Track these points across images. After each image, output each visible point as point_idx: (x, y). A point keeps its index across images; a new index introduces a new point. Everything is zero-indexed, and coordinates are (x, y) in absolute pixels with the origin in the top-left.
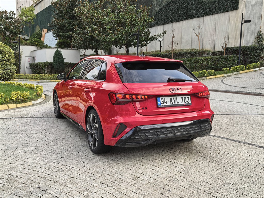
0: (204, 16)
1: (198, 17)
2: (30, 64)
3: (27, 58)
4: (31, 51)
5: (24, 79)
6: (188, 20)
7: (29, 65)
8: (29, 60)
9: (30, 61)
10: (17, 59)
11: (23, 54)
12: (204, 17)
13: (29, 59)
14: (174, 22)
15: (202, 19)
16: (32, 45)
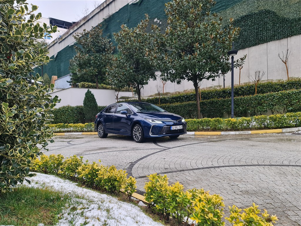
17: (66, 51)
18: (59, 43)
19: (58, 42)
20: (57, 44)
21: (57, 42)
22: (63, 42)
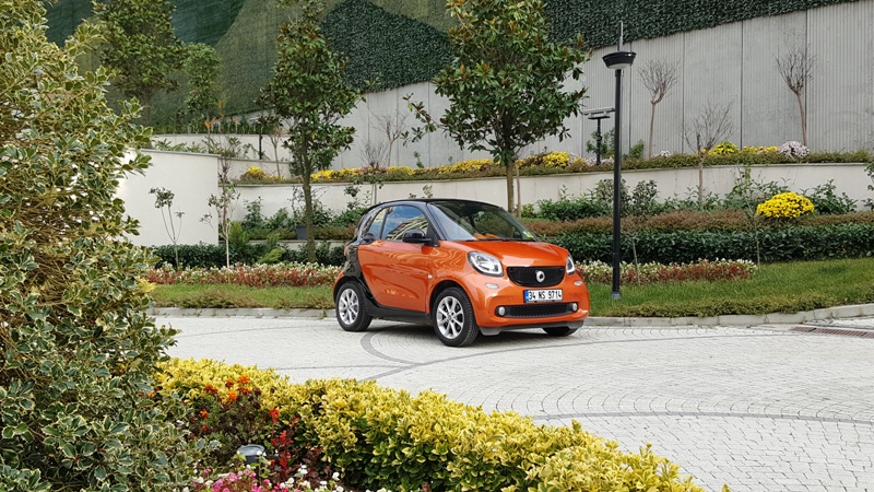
0: (805, 9)
1: (775, 15)
6: (718, 28)
12: (810, 12)
14: (642, 38)
15: (796, 21)
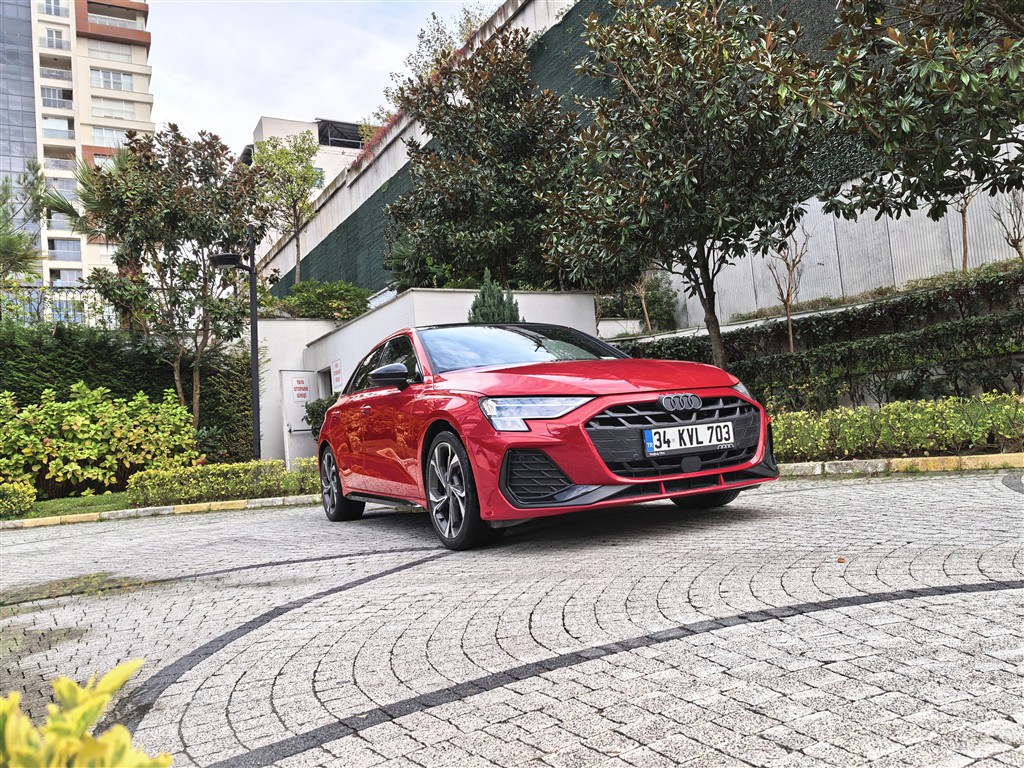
2: (307, 407)
3: (291, 381)
4: (308, 346)
5: (285, 493)
7: (304, 413)
8: (301, 389)
9: (304, 396)
10: (241, 389)
11: (269, 360)
13: (299, 382)
16: (314, 317)
17: (373, 208)
18: (351, 186)
19: (347, 185)
20: (345, 189)
21: (344, 183)
22: (362, 181)
